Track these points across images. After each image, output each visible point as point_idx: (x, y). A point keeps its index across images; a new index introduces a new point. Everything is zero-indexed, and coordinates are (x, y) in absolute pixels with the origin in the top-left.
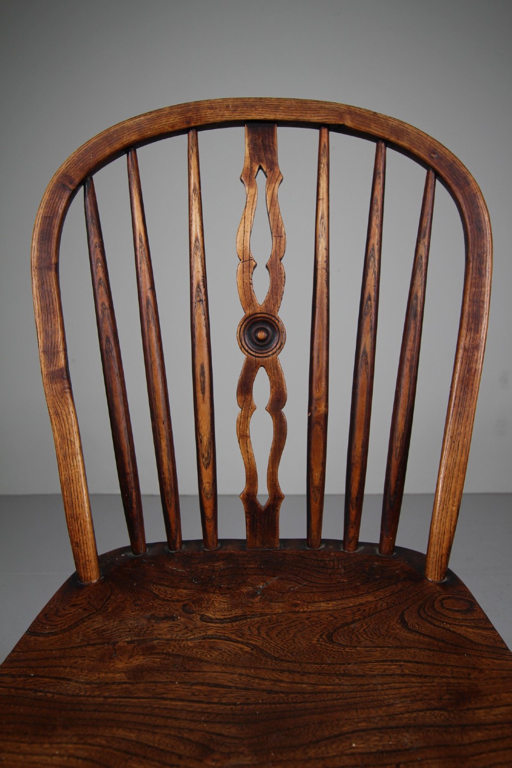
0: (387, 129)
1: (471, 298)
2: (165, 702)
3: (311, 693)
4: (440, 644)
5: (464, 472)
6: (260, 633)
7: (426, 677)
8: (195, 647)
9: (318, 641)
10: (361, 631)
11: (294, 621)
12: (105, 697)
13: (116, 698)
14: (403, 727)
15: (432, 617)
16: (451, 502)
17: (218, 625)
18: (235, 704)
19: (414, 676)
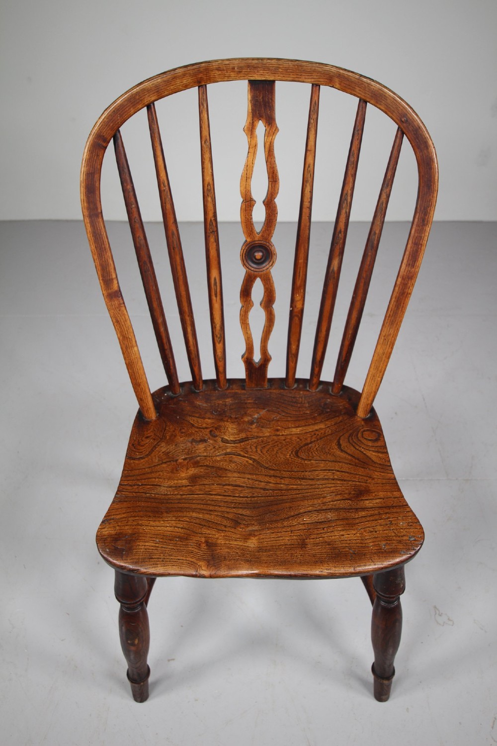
0: (368, 93)
1: (414, 241)
2: (212, 497)
3: (285, 490)
4: (356, 461)
5: (389, 358)
6: (257, 450)
7: (345, 481)
8: (222, 461)
9: (290, 456)
10: (315, 449)
11: (276, 442)
12: (181, 495)
13: (186, 495)
14: (329, 509)
15: (355, 443)
16: (378, 375)
17: (232, 445)
18: (247, 497)
19: (339, 480)
